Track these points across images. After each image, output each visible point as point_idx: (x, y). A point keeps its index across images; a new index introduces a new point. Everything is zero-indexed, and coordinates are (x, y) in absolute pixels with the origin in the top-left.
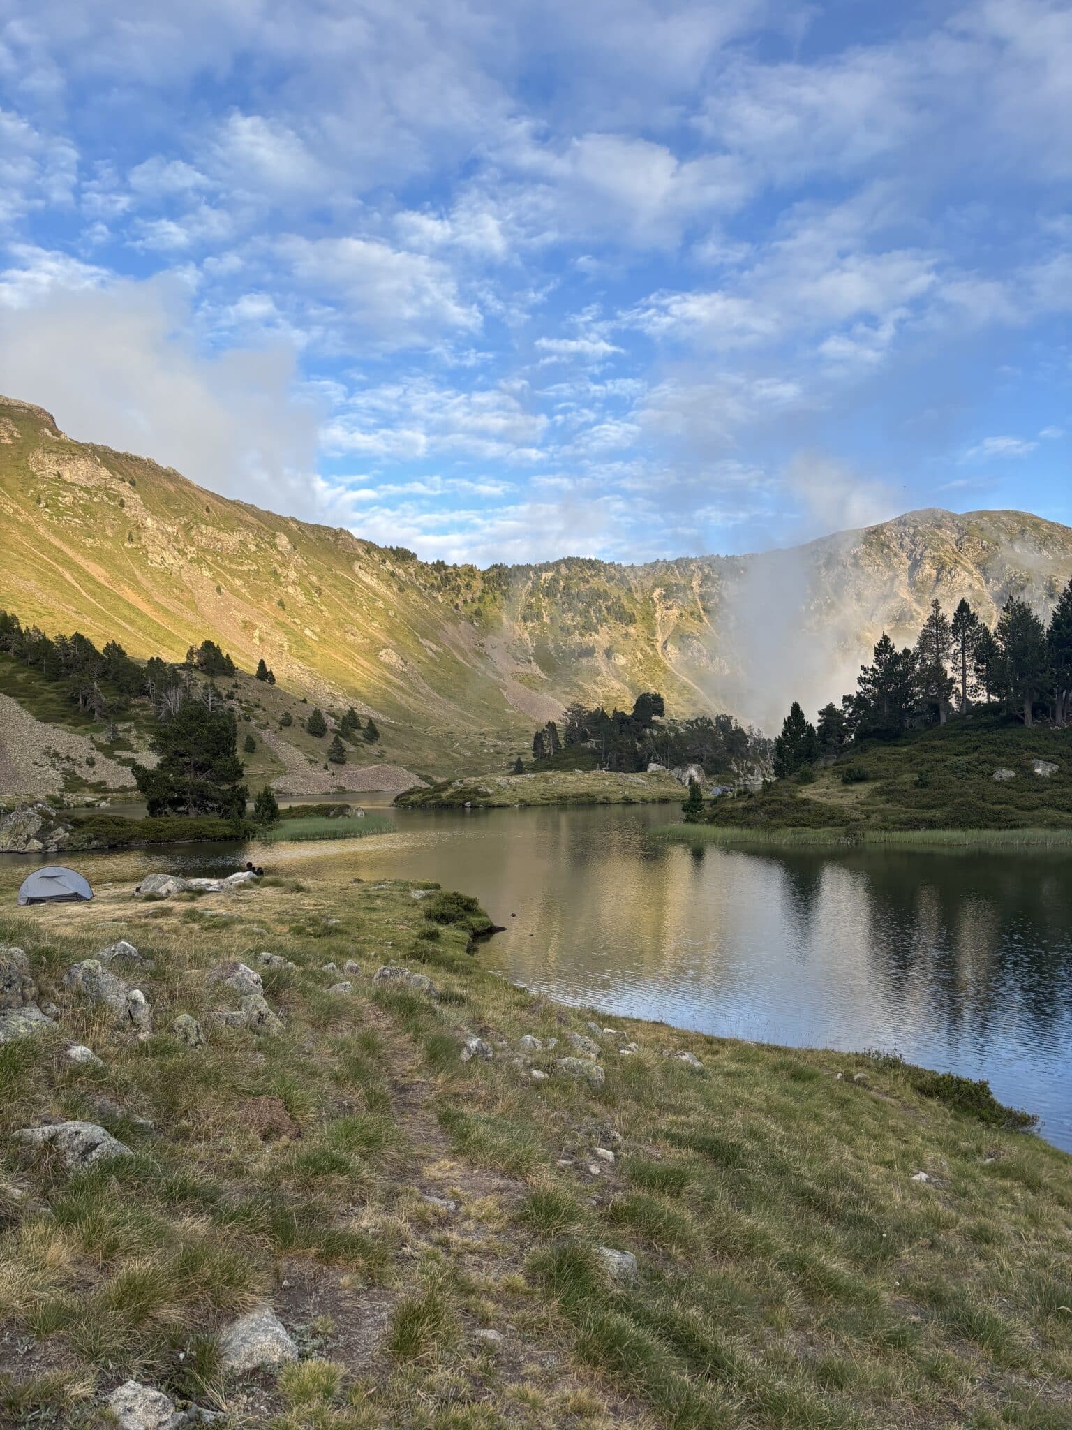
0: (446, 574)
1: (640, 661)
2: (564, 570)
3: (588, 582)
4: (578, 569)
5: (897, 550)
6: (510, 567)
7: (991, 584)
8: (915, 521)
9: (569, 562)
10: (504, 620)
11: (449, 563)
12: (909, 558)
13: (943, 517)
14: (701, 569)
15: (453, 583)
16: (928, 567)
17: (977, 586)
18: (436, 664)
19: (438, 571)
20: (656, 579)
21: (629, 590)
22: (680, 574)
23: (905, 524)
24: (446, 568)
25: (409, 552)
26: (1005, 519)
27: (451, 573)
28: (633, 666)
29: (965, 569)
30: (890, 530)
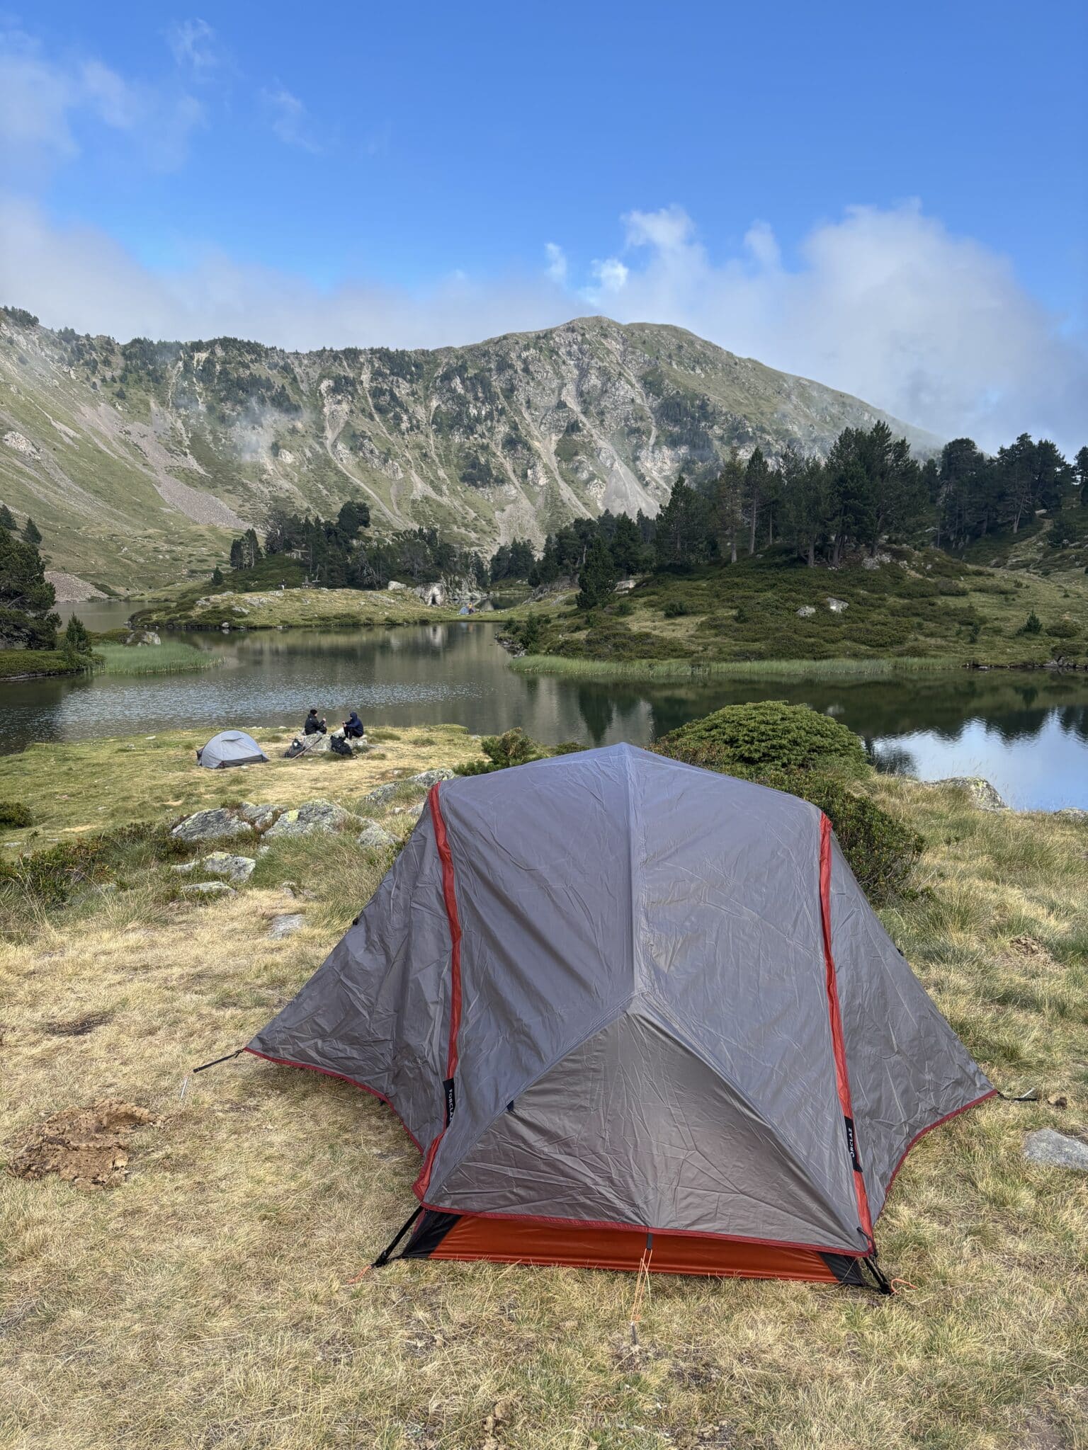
0: (77, 346)
1: (308, 460)
2: (220, 352)
3: (248, 367)
4: (235, 352)
5: (564, 357)
6: (155, 342)
7: (651, 399)
8: (582, 328)
9: (227, 343)
10: (152, 405)
11: (80, 332)
12: (577, 366)
13: (608, 326)
14: (371, 362)
15: (87, 357)
16: (593, 377)
17: (638, 401)
18: (75, 453)
19: (68, 341)
20: (323, 370)
21: (295, 379)
22: (349, 365)
23: (573, 331)
24: (77, 338)
25: (29, 315)
26: (664, 333)
27: (84, 345)
28: (301, 465)
29: (629, 382)
30: (560, 336)
